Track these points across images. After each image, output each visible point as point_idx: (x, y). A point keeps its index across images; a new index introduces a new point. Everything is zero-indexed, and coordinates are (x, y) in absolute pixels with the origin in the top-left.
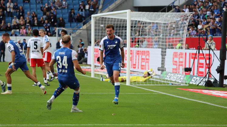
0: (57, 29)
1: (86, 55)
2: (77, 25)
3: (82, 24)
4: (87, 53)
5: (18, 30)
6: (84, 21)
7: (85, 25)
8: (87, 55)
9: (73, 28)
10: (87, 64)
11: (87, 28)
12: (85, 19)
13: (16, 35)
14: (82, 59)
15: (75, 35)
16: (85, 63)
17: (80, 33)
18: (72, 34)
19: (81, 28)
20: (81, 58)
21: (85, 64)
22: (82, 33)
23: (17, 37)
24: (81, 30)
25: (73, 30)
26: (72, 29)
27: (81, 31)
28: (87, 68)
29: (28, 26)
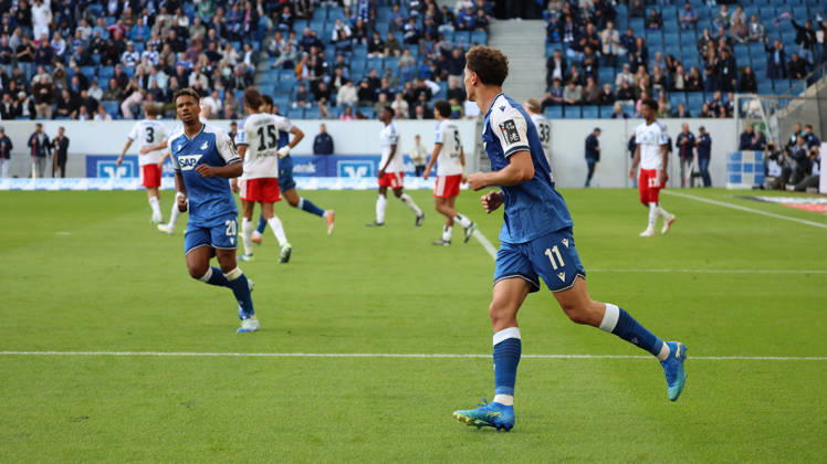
0: (737, 96)
1: (815, 166)
2: (791, 87)
3: (805, 84)
4: (819, 162)
5: (631, 102)
6: (810, 74)
7: (813, 87)
8: (819, 168)
9: (779, 93)
10: (818, 192)
11: (818, 93)
12: (812, 70)
13: (626, 116)
14: (806, 179)
15: (786, 114)
16: (815, 190)
17: (800, 108)
18: (776, 111)
19: (802, 95)
20: (803, 177)
21: (813, 193)
22: (804, 108)
23: (630, 121)
24: (802, 98)
25: (779, 99)
26: (776, 97)
27: (801, 102)
28: (819, 204)
29: (658, 90)
